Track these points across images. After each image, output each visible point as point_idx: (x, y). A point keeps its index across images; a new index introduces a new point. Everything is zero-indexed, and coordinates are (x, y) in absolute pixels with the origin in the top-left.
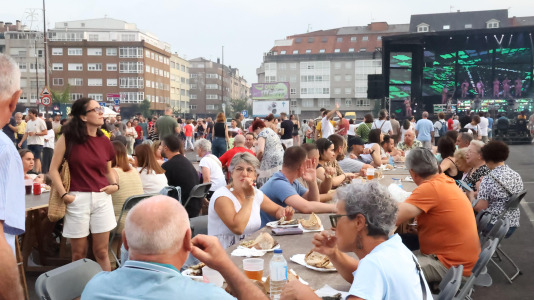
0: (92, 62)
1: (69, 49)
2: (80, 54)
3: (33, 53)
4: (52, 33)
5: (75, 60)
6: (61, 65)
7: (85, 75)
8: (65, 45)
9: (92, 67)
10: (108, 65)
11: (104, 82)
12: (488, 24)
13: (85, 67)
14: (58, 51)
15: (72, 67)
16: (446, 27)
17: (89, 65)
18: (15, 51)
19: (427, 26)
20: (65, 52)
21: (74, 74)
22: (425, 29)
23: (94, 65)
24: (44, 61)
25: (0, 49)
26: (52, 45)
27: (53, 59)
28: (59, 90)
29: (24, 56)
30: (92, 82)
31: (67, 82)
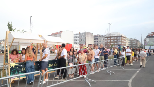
2: (110, 39)
3: (102, 39)
4: (105, 36)
8: (107, 37)
9: (112, 41)
10: (115, 40)
11: (114, 43)
14: (106, 39)
15: (108, 41)
18: (99, 39)
20: (107, 39)
24: (104, 40)
25: (97, 39)
26: (105, 37)
27: (105, 40)
28: (106, 45)
29: (101, 40)
30: (112, 43)
31: (108, 44)
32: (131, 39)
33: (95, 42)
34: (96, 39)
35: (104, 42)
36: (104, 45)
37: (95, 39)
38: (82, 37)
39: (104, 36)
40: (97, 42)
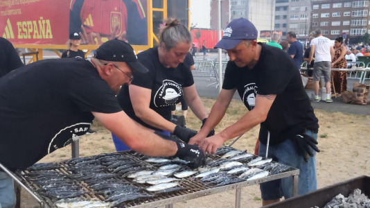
1: (323, 5)
2: (328, 7)
3: (303, 9)
5: (325, 11)
6: (317, 15)
7: (331, 19)
8: (320, 3)
9: (335, 14)
10: (345, 13)
11: (342, 23)
13: (331, 15)
14: (316, 7)
15: (323, 15)
17: (333, 14)
18: (293, 9)
20: (320, 7)
21: (324, 19)
23: (336, 13)
24: (309, 13)
25: (285, 8)
26: (313, 4)
29: (297, 11)
30: (334, 24)
31: (319, 24)
33: (277, 17)
34: (282, 9)
35: (307, 19)
36: (309, 29)
37: (277, 9)
38: (236, 3)
40: (285, 17)
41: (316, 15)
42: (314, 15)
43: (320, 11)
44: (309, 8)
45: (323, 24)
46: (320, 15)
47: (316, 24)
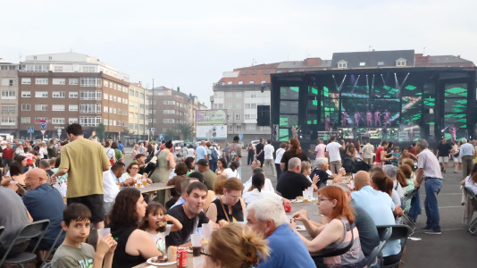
0: (56, 90)
1: (36, 79)
2: (46, 83)
3: (5, 82)
4: (21, 66)
5: (41, 88)
6: (29, 93)
7: (50, 101)
8: (33, 76)
9: (56, 94)
10: (70, 93)
11: (67, 108)
12: (397, 61)
13: (50, 94)
14: (26, 81)
15: (39, 95)
16: (362, 64)
17: (54, 93)
19: (346, 63)
20: (33, 82)
21: (40, 101)
22: (344, 65)
23: (58, 93)
24: (15, 88)
26: (21, 76)
27: (22, 88)
28: (26, 114)
30: (56, 108)
31: (33, 108)
32: (165, 89)
35: (14, 98)
36: (16, 115)
39: (13, 67)
41: (26, 93)
42: (23, 93)
43: (33, 88)
44: (16, 82)
45: (39, 108)
46: (33, 94)
47: (28, 107)
